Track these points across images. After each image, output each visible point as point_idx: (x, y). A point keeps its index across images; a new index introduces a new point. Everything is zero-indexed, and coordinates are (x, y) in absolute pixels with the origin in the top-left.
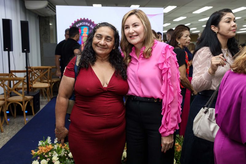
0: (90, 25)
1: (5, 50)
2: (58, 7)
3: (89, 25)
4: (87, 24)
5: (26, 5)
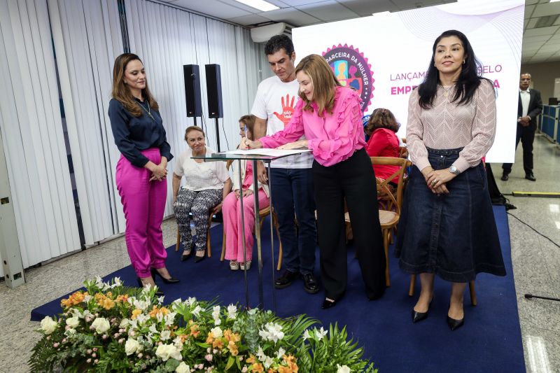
0: (351, 57)
1: (189, 115)
2: (294, 31)
3: (348, 56)
4: (344, 55)
5: (252, 36)
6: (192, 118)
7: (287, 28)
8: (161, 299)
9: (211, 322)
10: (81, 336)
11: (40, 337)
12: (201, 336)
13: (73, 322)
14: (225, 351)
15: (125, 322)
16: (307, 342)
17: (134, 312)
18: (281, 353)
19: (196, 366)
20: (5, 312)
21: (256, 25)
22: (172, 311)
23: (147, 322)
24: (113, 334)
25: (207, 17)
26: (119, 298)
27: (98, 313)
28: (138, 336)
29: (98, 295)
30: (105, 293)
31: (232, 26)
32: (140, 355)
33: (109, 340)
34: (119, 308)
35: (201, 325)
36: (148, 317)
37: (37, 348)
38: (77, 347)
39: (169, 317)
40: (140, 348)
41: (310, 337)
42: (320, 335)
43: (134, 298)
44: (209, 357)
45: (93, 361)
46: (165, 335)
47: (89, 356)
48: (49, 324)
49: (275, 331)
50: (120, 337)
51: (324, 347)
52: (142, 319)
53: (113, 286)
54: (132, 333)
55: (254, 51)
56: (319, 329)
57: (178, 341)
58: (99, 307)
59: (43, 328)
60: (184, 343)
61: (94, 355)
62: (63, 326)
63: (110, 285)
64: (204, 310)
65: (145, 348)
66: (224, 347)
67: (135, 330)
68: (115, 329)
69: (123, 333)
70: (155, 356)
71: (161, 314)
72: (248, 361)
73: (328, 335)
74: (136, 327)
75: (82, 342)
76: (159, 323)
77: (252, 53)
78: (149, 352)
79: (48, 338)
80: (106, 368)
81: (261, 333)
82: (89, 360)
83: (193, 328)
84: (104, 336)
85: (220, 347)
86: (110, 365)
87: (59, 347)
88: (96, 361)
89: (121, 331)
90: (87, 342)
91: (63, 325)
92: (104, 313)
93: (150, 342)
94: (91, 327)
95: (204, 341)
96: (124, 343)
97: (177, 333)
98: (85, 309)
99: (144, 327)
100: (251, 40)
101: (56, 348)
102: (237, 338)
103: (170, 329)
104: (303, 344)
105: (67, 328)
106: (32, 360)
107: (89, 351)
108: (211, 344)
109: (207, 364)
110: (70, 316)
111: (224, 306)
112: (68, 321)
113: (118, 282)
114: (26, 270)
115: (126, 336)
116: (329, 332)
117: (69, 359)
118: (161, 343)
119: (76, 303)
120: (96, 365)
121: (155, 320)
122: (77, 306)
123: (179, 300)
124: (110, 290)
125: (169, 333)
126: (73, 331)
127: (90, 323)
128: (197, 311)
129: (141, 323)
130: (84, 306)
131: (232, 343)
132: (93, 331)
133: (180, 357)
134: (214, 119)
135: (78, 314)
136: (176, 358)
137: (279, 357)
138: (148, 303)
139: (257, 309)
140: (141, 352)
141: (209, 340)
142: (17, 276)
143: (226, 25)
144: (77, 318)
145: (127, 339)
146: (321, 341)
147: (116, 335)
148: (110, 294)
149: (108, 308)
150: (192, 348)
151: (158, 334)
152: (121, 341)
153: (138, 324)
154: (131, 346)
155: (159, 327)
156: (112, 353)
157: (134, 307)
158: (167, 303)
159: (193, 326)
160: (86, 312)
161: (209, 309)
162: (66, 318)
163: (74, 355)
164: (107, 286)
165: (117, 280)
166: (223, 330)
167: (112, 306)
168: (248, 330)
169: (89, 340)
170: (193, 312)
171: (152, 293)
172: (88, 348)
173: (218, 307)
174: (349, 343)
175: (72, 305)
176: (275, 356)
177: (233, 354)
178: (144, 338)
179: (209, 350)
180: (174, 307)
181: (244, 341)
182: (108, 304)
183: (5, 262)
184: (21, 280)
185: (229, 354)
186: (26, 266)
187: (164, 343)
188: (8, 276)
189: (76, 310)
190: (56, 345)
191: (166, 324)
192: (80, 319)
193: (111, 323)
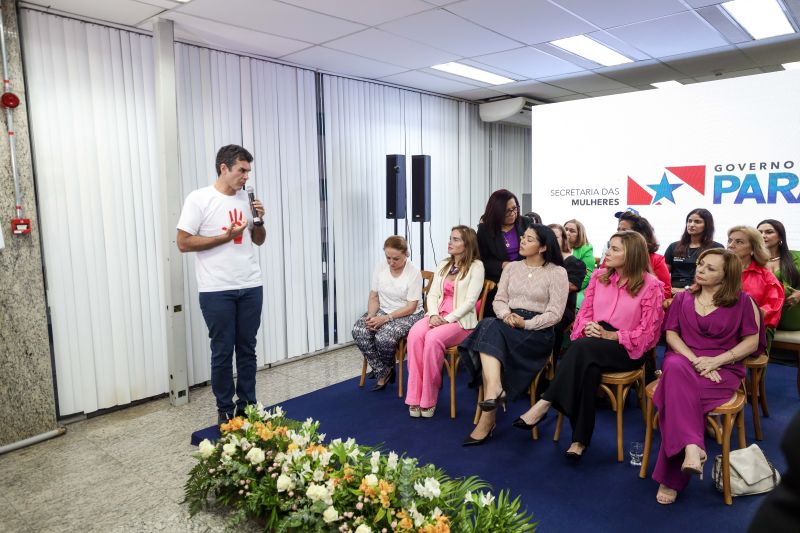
1: (388, 216)
2: (535, 108)
5: (481, 114)
6: (393, 220)
7: (527, 103)
8: (322, 437)
9: (369, 468)
10: (236, 464)
11: (197, 462)
12: (354, 482)
13: (229, 449)
14: (376, 501)
15: (280, 456)
16: (470, 505)
17: (290, 446)
18: (437, 513)
19: (346, 514)
20: (167, 431)
21: (487, 100)
22: (329, 451)
23: (302, 459)
24: (267, 467)
25: (422, 92)
26: (279, 429)
27: (256, 443)
28: (291, 472)
29: (258, 424)
30: (265, 422)
31: (455, 102)
32: (291, 494)
33: (263, 473)
34: (276, 440)
35: (357, 470)
36: (304, 454)
37: (194, 473)
38: (230, 475)
39: (325, 456)
40: (292, 486)
41: (472, 500)
42: (486, 500)
43: (293, 431)
44: (360, 506)
45: (244, 494)
46: (319, 475)
47: (241, 487)
48: (207, 447)
49: (432, 487)
50: (273, 472)
51: (489, 515)
52: (297, 455)
53: (274, 416)
54: (285, 468)
55: (483, 132)
56: (485, 493)
57: (331, 483)
58: (257, 436)
59: (201, 451)
60: (336, 488)
61: (246, 487)
62: (219, 452)
63: (272, 414)
64: (363, 455)
65: (297, 486)
66: (377, 497)
67: (288, 465)
68: (269, 462)
69: (278, 468)
70: (306, 497)
71: (317, 452)
72: (399, 515)
73: (496, 501)
74: (291, 463)
75: (236, 471)
76: (314, 463)
77: (480, 136)
78: (300, 492)
79: (205, 462)
80: (256, 501)
81: (416, 487)
82: (241, 492)
83: (346, 472)
84: (259, 469)
85: (373, 496)
86: (260, 500)
87: (214, 473)
88: (248, 494)
89: (275, 464)
90: (240, 472)
91: (221, 450)
92: (261, 444)
93: (302, 481)
94: (246, 457)
95: (358, 488)
96: (277, 477)
97: (331, 475)
98: (244, 436)
99: (298, 465)
100: (479, 119)
101: (211, 475)
102: (391, 489)
103: (325, 469)
104: (464, 507)
105: (223, 454)
106: (188, 486)
107: (242, 482)
108: (363, 492)
109: (357, 513)
110: (228, 442)
111: (385, 453)
112: (225, 447)
113: (279, 412)
114: (191, 389)
115: (279, 471)
116: (497, 498)
117: (223, 487)
118: (312, 483)
119: (235, 429)
120: (248, 497)
121: (310, 457)
122: (235, 432)
123: (339, 440)
124: (270, 419)
125: (322, 474)
126: (228, 458)
127: (246, 452)
128: (355, 453)
129: (295, 459)
130: (242, 433)
131: (384, 493)
132: (248, 462)
133: (331, 502)
134: (418, 223)
135: (235, 440)
136: (326, 502)
137: (433, 517)
138: (308, 439)
139: (415, 459)
140: (293, 490)
141: (362, 487)
142: (181, 394)
143: (447, 101)
144: (234, 445)
145: (280, 474)
146: (486, 508)
147: (270, 469)
148: (269, 423)
149: (266, 439)
150: (344, 494)
151: (311, 474)
152: (274, 475)
153: (293, 460)
154: (284, 482)
155: (313, 466)
156: (264, 488)
157: (291, 441)
158: (326, 443)
159: (347, 469)
160: (244, 440)
161: (369, 455)
162: (223, 443)
163: (227, 484)
164: (268, 415)
165: (279, 409)
166: (379, 479)
167: (270, 438)
168: (402, 481)
169: (243, 470)
170: (350, 455)
171: (313, 429)
172: (242, 479)
173: (378, 453)
174: (520, 516)
175: (231, 431)
176: (430, 515)
177: (384, 506)
178: (298, 476)
179: (360, 498)
180: (331, 446)
181: (398, 495)
182: (266, 435)
183: (171, 377)
184: (185, 398)
185: (380, 505)
186: (192, 384)
187: (316, 483)
188: (172, 392)
189: (234, 436)
190: (212, 471)
191: (321, 464)
192: (237, 447)
193: (266, 455)
